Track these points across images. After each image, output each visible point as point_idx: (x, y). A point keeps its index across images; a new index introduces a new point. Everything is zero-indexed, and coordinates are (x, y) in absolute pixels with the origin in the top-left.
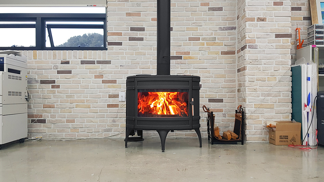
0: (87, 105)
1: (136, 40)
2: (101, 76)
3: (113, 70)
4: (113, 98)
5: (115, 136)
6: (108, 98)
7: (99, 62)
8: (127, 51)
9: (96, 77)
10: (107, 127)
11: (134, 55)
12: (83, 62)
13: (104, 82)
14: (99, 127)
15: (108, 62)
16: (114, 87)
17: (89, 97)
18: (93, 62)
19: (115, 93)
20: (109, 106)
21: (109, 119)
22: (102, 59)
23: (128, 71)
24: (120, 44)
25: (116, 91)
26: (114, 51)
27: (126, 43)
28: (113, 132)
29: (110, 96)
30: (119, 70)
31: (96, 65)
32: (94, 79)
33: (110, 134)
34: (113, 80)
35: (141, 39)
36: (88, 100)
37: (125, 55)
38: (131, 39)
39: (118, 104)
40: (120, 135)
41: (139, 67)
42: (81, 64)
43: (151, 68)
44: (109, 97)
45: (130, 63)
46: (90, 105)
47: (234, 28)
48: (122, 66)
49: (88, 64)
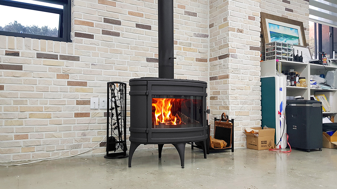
0: (46, 114)
1: (111, 35)
2: (66, 76)
3: (83, 69)
4: (82, 104)
5: (85, 153)
6: (75, 105)
7: (63, 58)
8: (100, 46)
9: (59, 76)
10: (74, 142)
11: (109, 53)
12: (39, 56)
13: (70, 83)
14: (63, 143)
15: (76, 59)
16: (83, 91)
17: (48, 104)
18: (54, 57)
19: (86, 98)
20: (77, 115)
21: (76, 132)
22: (67, 53)
23: (102, 71)
24: (91, 37)
25: (87, 96)
26: (83, 44)
27: (98, 36)
28: (82, 149)
29: (78, 103)
30: (90, 69)
31: (59, 60)
32: (55, 79)
33: (79, 151)
34: (83, 82)
35: (117, 35)
36: (48, 108)
37: (97, 51)
38: (105, 32)
39: (89, 113)
40: (92, 151)
41: (115, 68)
42: (37, 57)
43: (128, 70)
44: (77, 104)
45: (104, 61)
46: (51, 114)
47: (206, 36)
48: (94, 64)
49: (47, 58)
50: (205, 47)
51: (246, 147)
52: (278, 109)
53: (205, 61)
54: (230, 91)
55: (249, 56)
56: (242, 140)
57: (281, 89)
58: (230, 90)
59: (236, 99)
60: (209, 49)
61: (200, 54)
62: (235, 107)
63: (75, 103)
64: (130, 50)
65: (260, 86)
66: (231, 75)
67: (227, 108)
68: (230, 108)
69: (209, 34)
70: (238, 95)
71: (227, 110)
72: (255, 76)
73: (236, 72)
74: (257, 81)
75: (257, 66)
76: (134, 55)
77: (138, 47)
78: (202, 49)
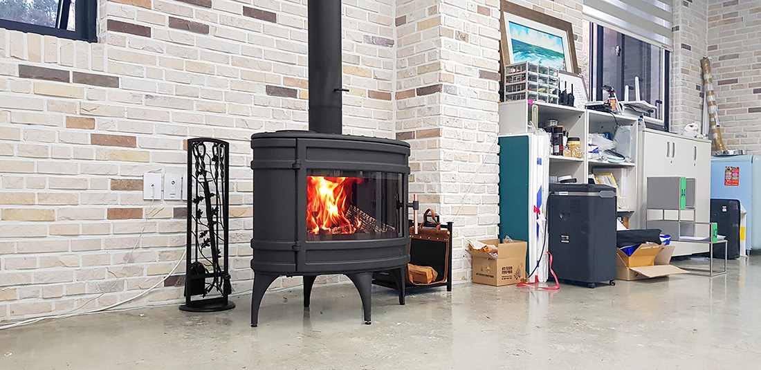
0: (42, 210)
1: (188, 29)
2: (88, 122)
3: (126, 106)
4: (125, 189)
5: (133, 302)
6: (109, 191)
7: (82, 78)
8: (165, 55)
9: (71, 123)
10: (106, 276)
11: (185, 71)
12: (26, 72)
13: (97, 140)
14: (82, 280)
15: (111, 82)
16: (128, 158)
17: (47, 186)
18: (61, 76)
19: (133, 175)
20: (114, 214)
21: (113, 253)
22: (90, 68)
23: (168, 112)
24: (144, 31)
25: (135, 169)
26: (127, 49)
27: (161, 30)
28: (125, 292)
29: (117, 185)
30: (143, 107)
31: (72, 84)
32: (63, 128)
33: (118, 297)
34: (126, 137)
35: (203, 29)
36: (47, 197)
37: (158, 67)
38: (176, 23)
39: (141, 209)
40: (148, 297)
41: (198, 106)
42: (21, 76)
43: (227, 113)
44: (113, 188)
45: (174, 90)
46: (54, 211)
47: (390, 43)
48: (152, 97)
49: (45, 79)
50: (388, 66)
51: (470, 281)
52: (533, 202)
53: (387, 97)
54: (442, 165)
55: (477, 90)
56: (463, 268)
57: (539, 162)
58: (442, 161)
59: (453, 180)
60: (395, 70)
61: (377, 81)
62: (452, 197)
63: (109, 187)
64: (230, 66)
65: (498, 154)
66: (445, 130)
67: (437, 200)
68: (442, 200)
69: (394, 38)
70: (456, 173)
71: (436, 205)
72: (489, 133)
73: (455, 124)
74: (491, 144)
75: (492, 113)
76: (240, 79)
77: (248, 59)
78: (381, 72)
